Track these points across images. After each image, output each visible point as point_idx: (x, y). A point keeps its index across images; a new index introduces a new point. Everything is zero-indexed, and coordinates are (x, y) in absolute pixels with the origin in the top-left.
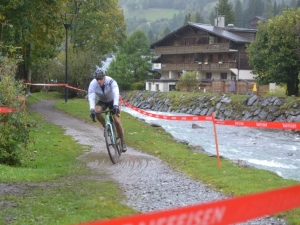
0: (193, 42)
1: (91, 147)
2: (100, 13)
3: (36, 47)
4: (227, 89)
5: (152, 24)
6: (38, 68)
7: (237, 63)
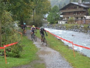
0: (72, 8)
4: (83, 23)
5: (60, 2)
7: (86, 14)
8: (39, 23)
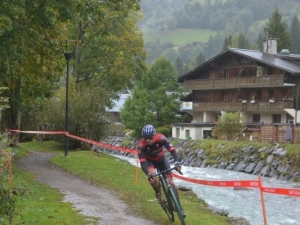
0: (235, 74)
1: (98, 219)
2: (112, 37)
3: (27, 83)
4: (280, 137)
5: (181, 50)
6: (30, 109)
7: (294, 102)
8: (91, 125)
